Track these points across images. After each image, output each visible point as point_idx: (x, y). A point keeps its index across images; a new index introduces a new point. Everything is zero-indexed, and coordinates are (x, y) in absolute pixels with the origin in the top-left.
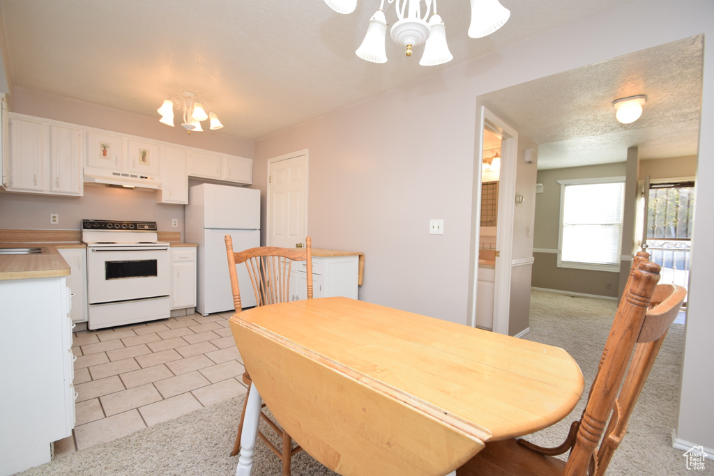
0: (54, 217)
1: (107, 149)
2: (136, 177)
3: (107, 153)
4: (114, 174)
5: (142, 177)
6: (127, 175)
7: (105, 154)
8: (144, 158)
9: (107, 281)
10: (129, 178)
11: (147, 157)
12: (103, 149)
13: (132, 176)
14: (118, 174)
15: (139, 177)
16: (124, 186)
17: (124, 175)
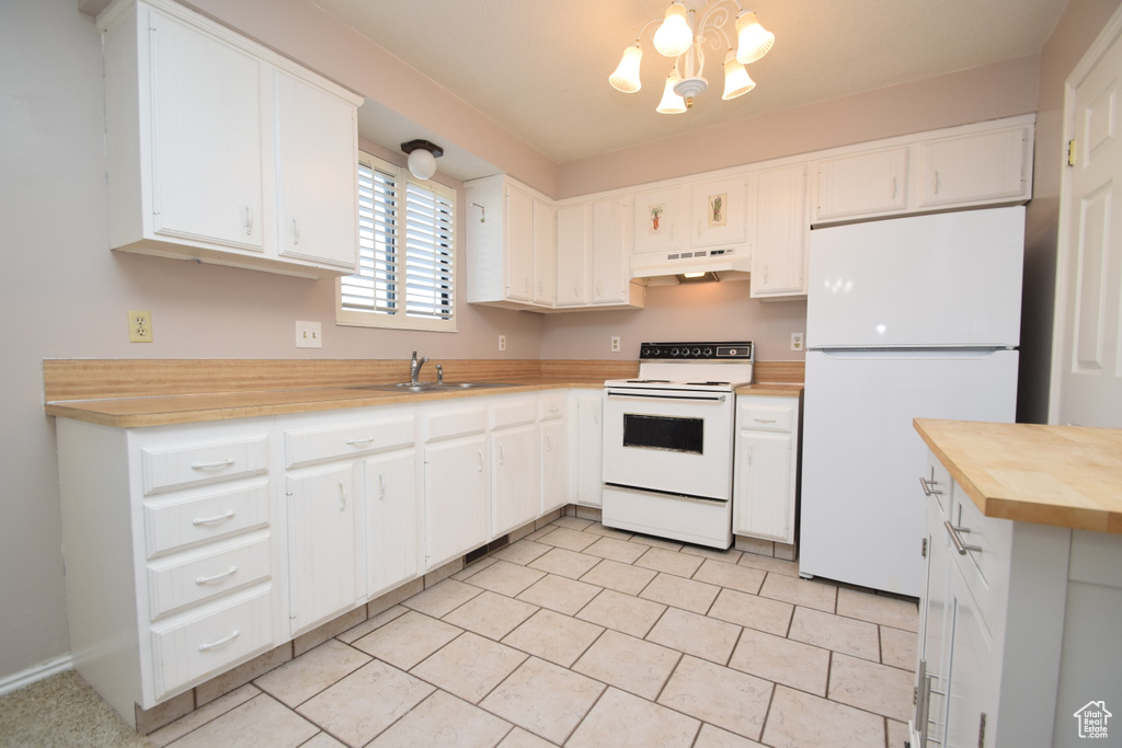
1: (659, 215)
2: (704, 254)
3: (660, 222)
4: (670, 257)
5: (713, 253)
6: (689, 255)
7: (656, 226)
8: (716, 212)
9: (626, 448)
10: (694, 258)
11: (722, 209)
12: (654, 216)
13: (698, 254)
14: (676, 256)
15: (708, 253)
16: (687, 276)
17: (684, 256)
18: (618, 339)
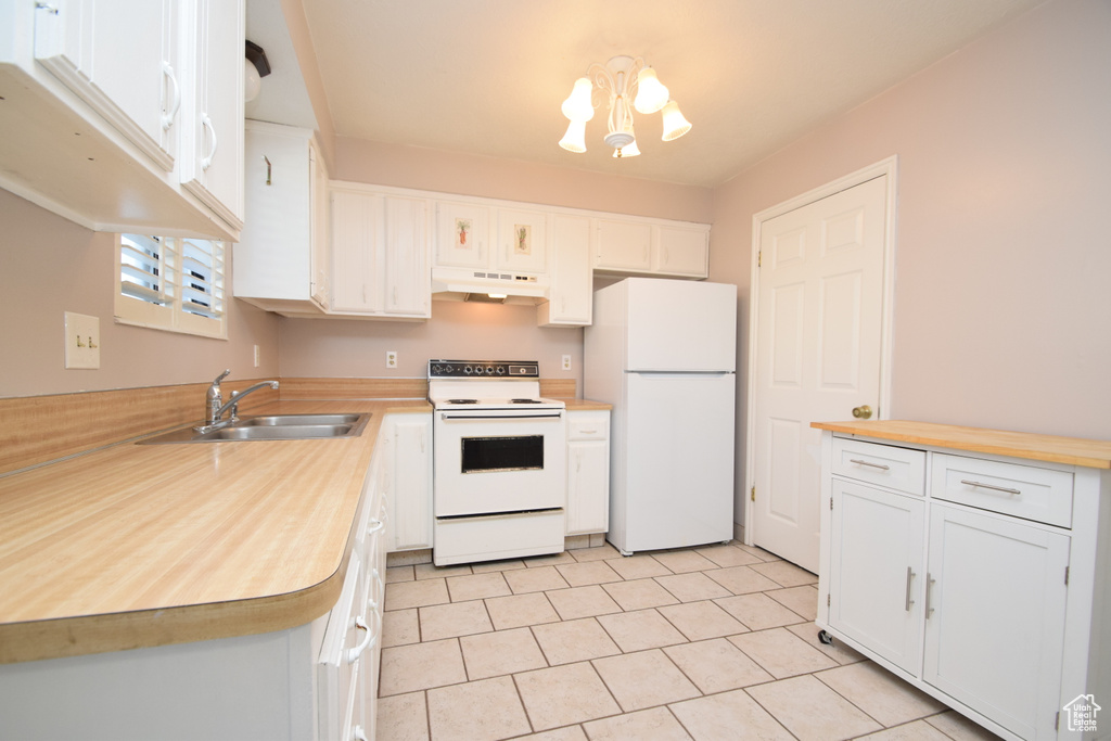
0: (392, 357)
1: (466, 230)
2: (509, 277)
3: (467, 236)
4: (477, 275)
5: (518, 278)
6: (496, 276)
7: (463, 240)
9: (465, 475)
10: (499, 280)
11: (527, 239)
12: (460, 230)
13: (504, 277)
14: (483, 275)
15: (514, 278)
16: (491, 296)
17: (491, 276)
18: (394, 354)
